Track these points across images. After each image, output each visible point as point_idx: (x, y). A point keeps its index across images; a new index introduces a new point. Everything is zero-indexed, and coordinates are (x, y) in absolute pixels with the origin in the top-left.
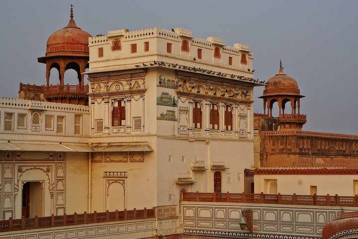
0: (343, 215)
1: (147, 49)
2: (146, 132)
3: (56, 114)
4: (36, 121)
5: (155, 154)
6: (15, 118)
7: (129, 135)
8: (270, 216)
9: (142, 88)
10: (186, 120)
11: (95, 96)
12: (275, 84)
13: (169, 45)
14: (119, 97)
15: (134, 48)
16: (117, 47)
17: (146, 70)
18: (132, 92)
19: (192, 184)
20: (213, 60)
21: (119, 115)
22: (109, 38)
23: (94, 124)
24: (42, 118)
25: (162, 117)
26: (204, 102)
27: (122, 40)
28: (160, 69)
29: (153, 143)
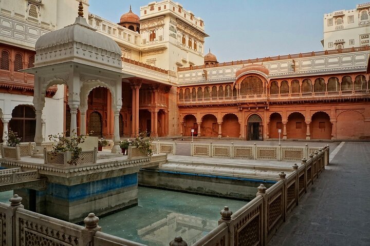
0: (244, 67)
1: (165, 8)
2: (164, 41)
3: (128, 33)
4: (120, 33)
5: (168, 49)
6: (112, 30)
7: (157, 43)
8: (214, 72)
9: (163, 23)
10: (180, 40)
11: (142, 30)
12: (208, 57)
13: (174, 8)
14: (152, 29)
15: (160, 9)
16: (152, 9)
17: (164, 16)
18: (158, 26)
19: (182, 65)
20: (190, 20)
21: (153, 36)
22: (149, 5)
23: (142, 42)
24: (122, 33)
25: (171, 35)
26: (186, 36)
27: (155, 6)
28: (170, 15)
29: (167, 45)
